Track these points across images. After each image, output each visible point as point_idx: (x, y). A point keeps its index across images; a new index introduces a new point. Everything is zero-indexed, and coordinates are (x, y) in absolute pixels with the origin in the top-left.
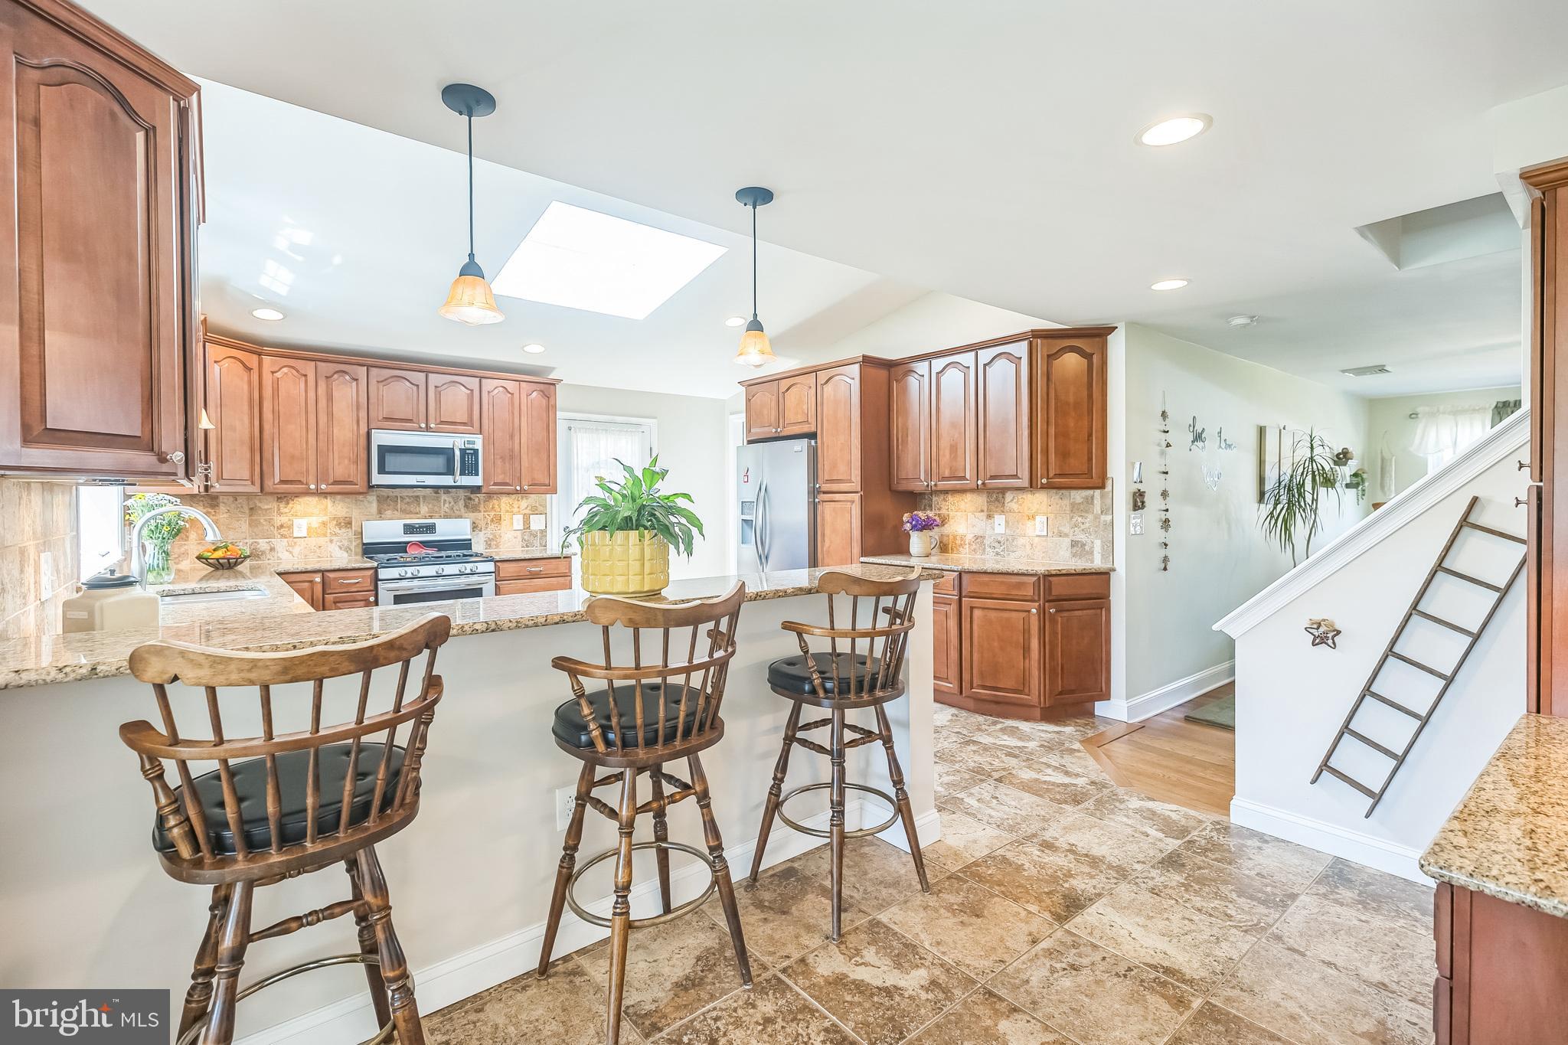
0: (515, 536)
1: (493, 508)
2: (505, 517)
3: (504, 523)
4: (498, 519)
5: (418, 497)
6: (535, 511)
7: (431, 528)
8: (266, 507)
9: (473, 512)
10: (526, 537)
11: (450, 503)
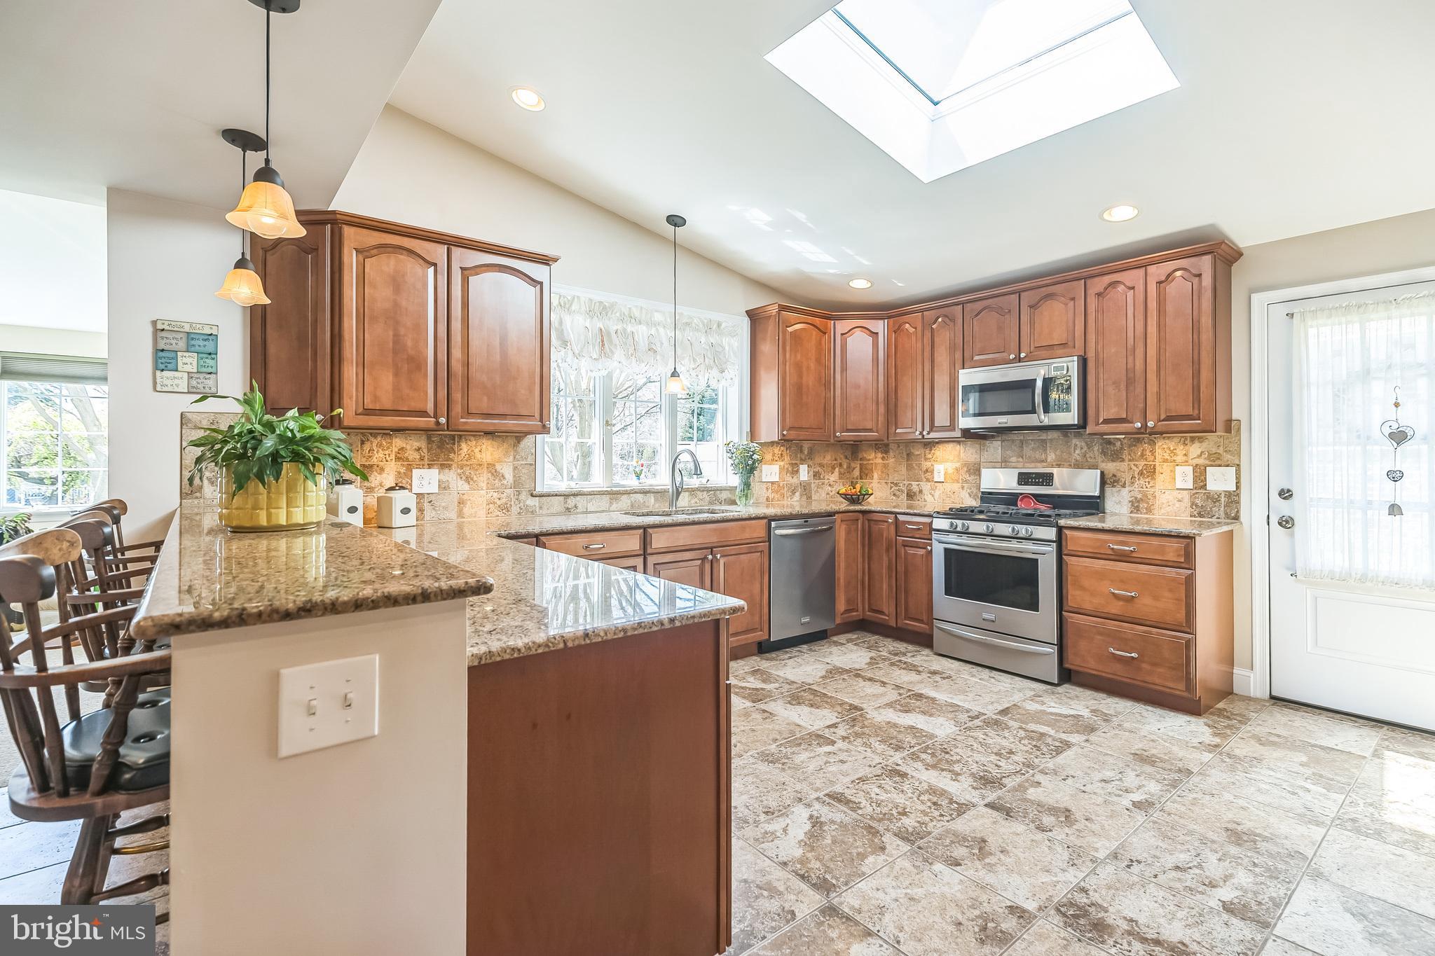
0: (1180, 497)
1: (1142, 455)
2: (1163, 470)
3: (1160, 478)
4: (1151, 472)
5: (1044, 441)
6: (1216, 460)
7: (1047, 479)
8: (917, 453)
9: (1113, 461)
10: (1198, 502)
11: (1082, 448)
